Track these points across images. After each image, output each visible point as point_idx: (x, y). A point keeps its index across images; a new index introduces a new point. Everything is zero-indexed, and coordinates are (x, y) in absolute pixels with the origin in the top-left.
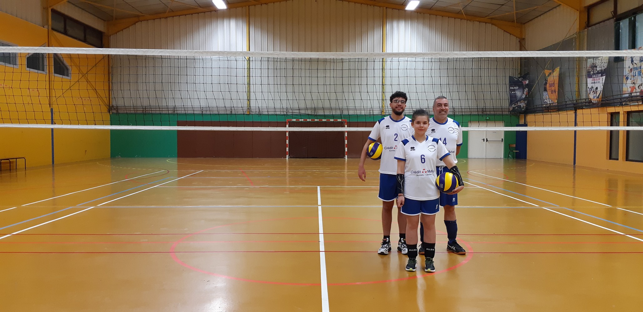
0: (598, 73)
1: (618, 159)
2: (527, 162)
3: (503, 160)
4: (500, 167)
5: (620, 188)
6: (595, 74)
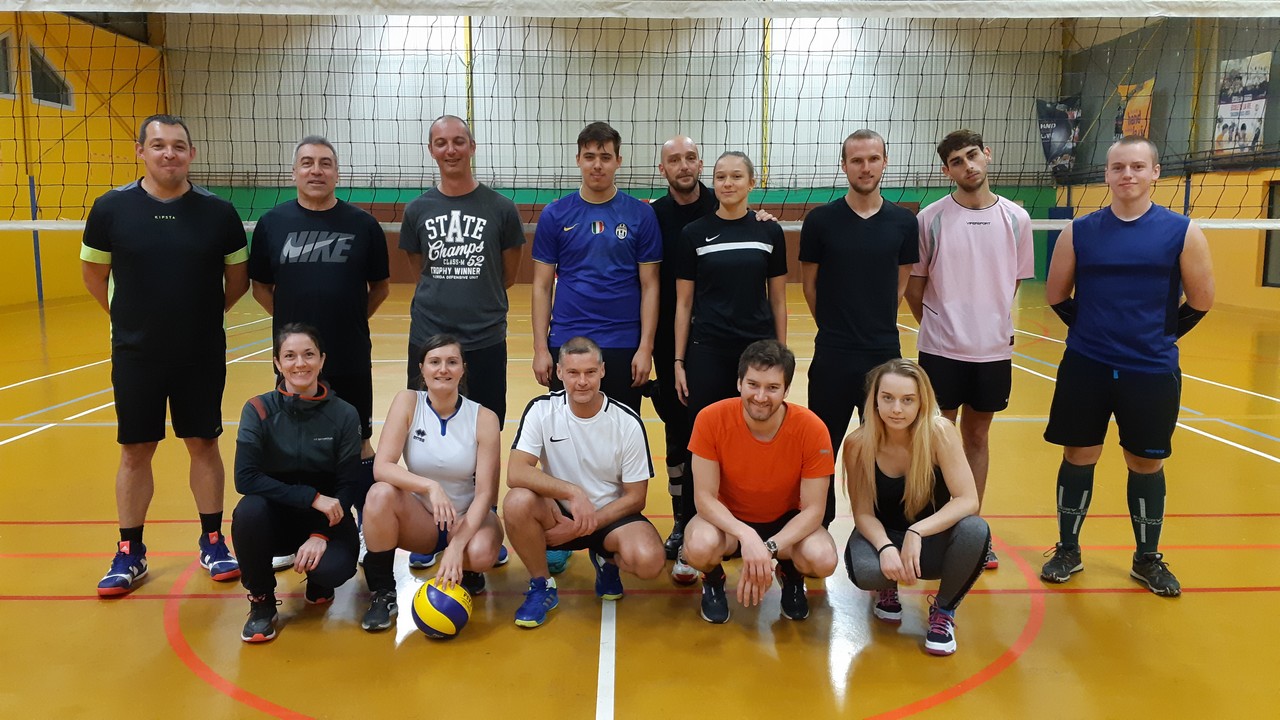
0: (1245, 92)
6: (1237, 94)
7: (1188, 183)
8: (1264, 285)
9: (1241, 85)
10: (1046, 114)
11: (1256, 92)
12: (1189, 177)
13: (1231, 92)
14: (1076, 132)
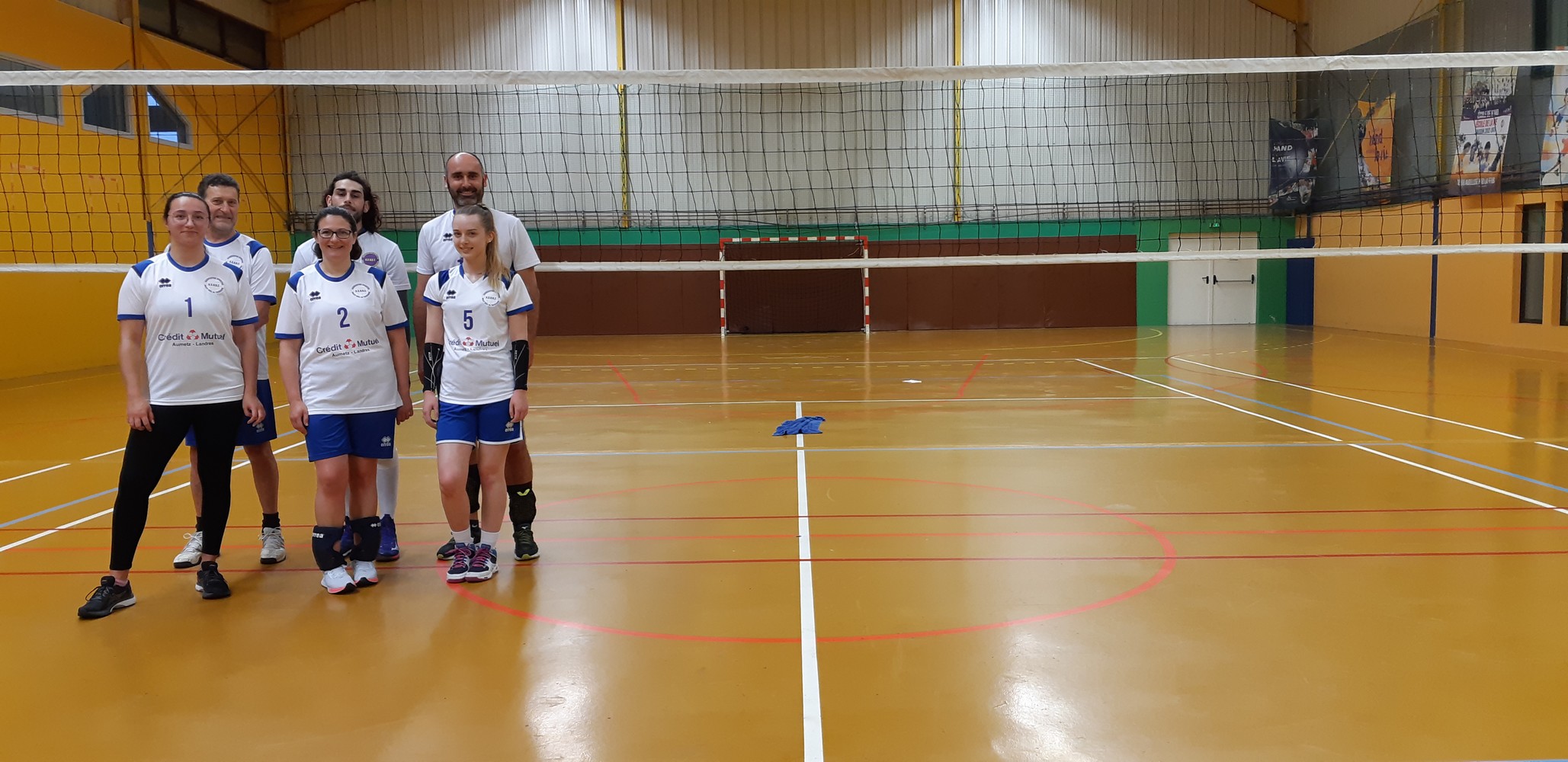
0: (1491, 107)
1: (1540, 322)
2: (1315, 333)
3: (1254, 327)
4: (1248, 347)
5: (1546, 393)
6: (1483, 109)
7: (1436, 208)
8: (1521, 321)
9: (1488, 99)
10: (1279, 135)
11: (1501, 107)
12: (1436, 202)
13: (1476, 106)
14: (1312, 153)
